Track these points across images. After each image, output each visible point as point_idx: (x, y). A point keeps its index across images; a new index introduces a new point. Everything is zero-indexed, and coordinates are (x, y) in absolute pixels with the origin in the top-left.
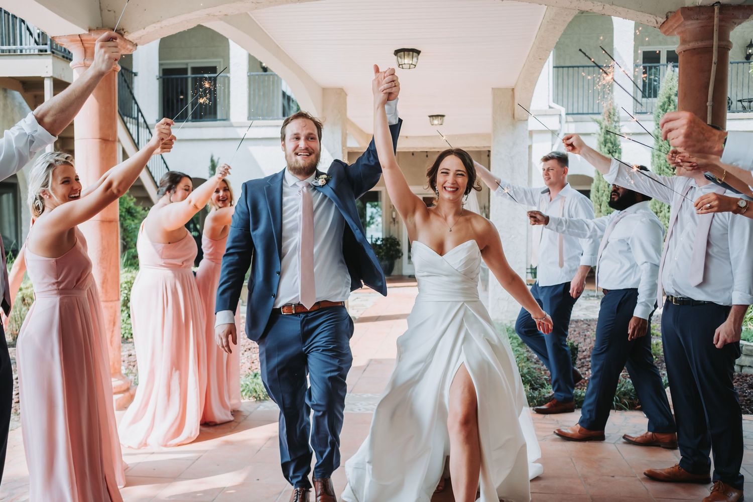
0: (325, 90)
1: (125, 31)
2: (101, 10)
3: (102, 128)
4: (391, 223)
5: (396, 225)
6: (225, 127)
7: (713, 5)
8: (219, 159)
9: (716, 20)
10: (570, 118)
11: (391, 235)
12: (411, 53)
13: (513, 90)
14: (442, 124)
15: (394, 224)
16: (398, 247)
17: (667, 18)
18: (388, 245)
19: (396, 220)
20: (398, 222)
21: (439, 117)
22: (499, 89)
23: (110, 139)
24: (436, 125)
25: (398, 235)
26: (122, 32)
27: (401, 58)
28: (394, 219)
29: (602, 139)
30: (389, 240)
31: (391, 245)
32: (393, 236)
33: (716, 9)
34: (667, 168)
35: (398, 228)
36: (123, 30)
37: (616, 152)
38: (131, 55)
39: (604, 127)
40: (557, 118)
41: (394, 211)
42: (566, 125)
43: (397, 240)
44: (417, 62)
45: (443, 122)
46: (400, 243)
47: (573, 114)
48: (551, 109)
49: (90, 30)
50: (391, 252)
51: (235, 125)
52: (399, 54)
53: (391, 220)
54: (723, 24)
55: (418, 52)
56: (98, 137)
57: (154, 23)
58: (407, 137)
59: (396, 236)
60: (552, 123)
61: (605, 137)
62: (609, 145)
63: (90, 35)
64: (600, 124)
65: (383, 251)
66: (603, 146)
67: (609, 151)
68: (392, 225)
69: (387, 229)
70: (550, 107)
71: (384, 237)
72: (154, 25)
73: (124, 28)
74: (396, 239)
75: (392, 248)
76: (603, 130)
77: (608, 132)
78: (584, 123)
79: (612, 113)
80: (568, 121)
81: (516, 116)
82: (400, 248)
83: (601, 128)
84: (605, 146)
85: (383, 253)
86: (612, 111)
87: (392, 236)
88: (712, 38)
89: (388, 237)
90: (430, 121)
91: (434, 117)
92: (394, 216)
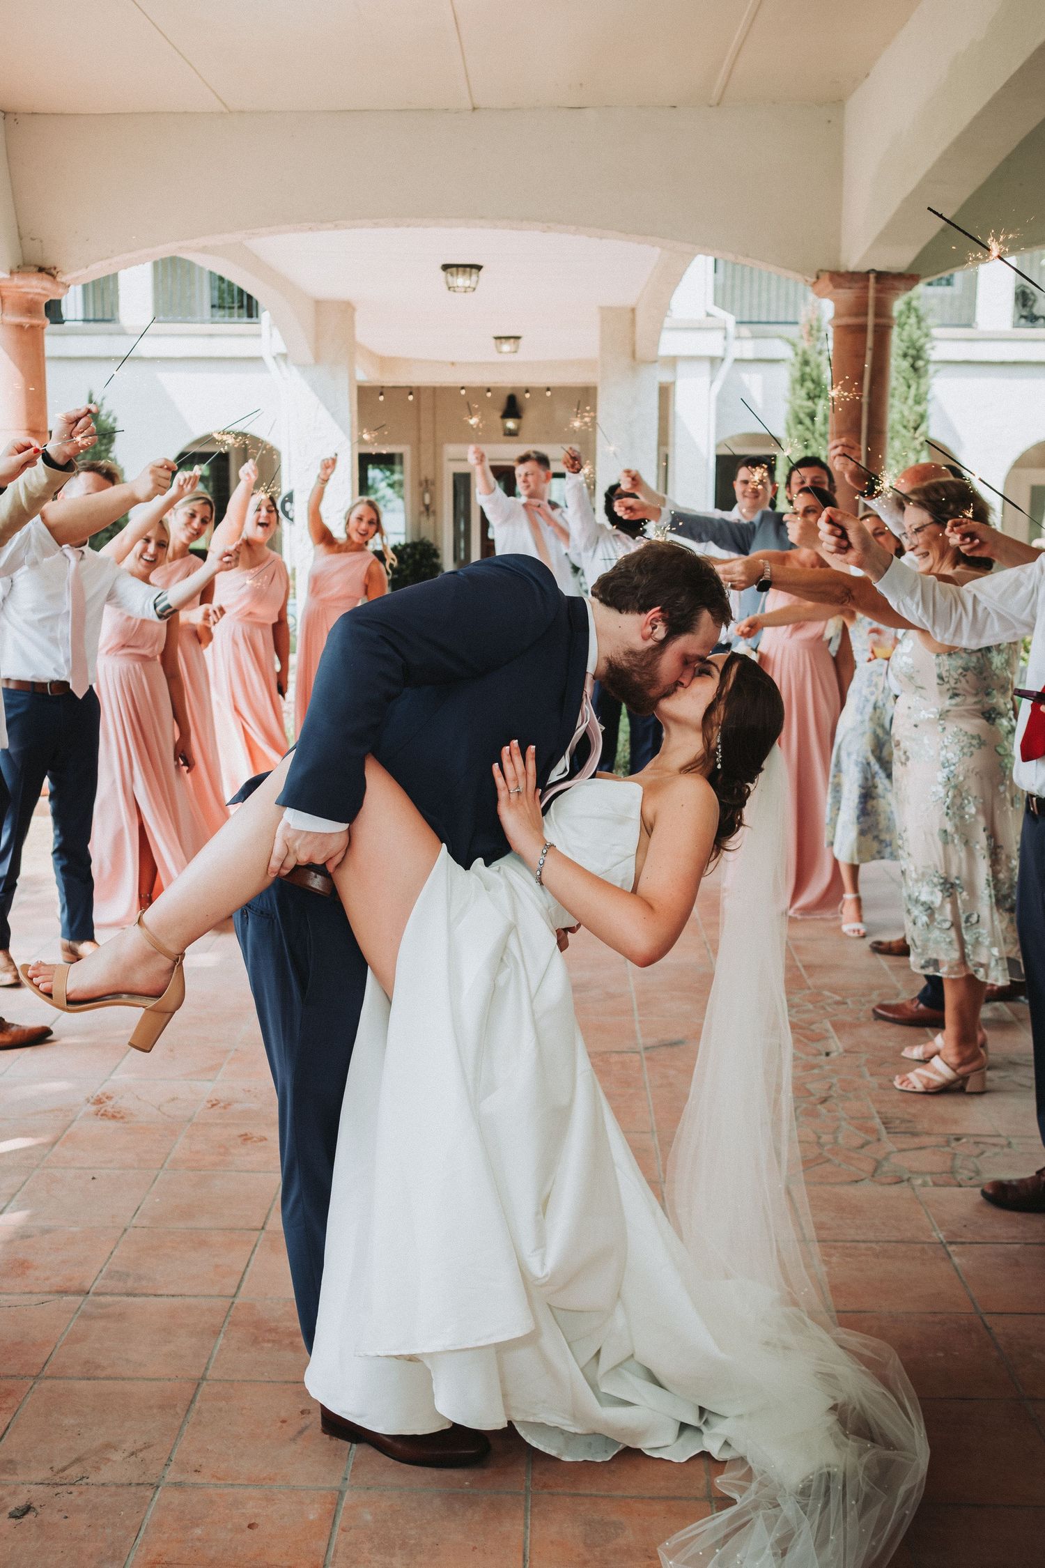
0: (318, 303)
1: (58, 270)
2: (21, 238)
3: (29, 414)
4: (421, 513)
5: (432, 518)
6: (111, 334)
7: (868, 272)
8: (103, 399)
9: (871, 293)
10: (745, 331)
11: (422, 536)
12: (468, 269)
13: (633, 310)
14: (516, 352)
15: (428, 515)
16: (435, 560)
17: (818, 278)
18: (417, 557)
19: (431, 509)
20: (434, 513)
21: (512, 340)
22: (610, 309)
23: (41, 430)
24: (506, 353)
25: (436, 537)
26: (54, 272)
27: (452, 275)
28: (427, 508)
29: (797, 374)
30: (420, 547)
31: (423, 555)
32: (426, 539)
33: (872, 276)
34: (905, 427)
35: (435, 523)
36: (55, 268)
37: (819, 397)
38: (59, 301)
39: (800, 352)
40: (719, 335)
41: (427, 491)
42: (737, 344)
43: (434, 547)
44: (477, 282)
45: (518, 347)
46: (439, 552)
47: (751, 323)
48: (710, 318)
49: (12, 273)
50: (423, 569)
51: (130, 331)
52: (449, 270)
53: (422, 509)
54: (882, 295)
55: (479, 268)
56: (25, 427)
57: (102, 260)
58: (453, 364)
59: (430, 539)
60: (711, 344)
61: (801, 370)
62: (809, 384)
63: (11, 279)
64: (794, 345)
65: (407, 567)
66: (798, 387)
67: (808, 394)
68: (424, 519)
69: (415, 527)
70: (708, 315)
71: (409, 541)
72: (101, 262)
73: (57, 266)
74: (431, 545)
75: (425, 562)
76: (799, 359)
77: (806, 363)
78: (769, 341)
79: (815, 328)
80: (742, 335)
81: (638, 355)
82: (439, 561)
83: (796, 354)
84: (802, 385)
85: (408, 572)
86: (815, 324)
87: (423, 539)
88: (866, 314)
89: (416, 540)
90: (497, 347)
91: (503, 340)
92: (427, 501)
